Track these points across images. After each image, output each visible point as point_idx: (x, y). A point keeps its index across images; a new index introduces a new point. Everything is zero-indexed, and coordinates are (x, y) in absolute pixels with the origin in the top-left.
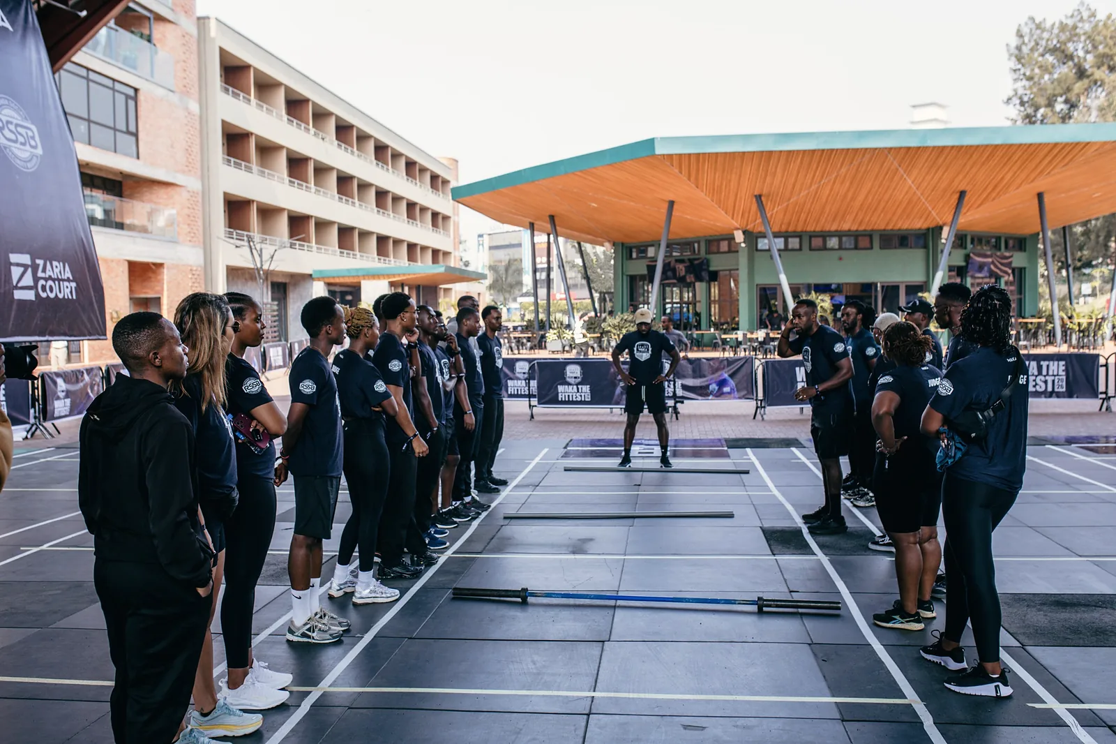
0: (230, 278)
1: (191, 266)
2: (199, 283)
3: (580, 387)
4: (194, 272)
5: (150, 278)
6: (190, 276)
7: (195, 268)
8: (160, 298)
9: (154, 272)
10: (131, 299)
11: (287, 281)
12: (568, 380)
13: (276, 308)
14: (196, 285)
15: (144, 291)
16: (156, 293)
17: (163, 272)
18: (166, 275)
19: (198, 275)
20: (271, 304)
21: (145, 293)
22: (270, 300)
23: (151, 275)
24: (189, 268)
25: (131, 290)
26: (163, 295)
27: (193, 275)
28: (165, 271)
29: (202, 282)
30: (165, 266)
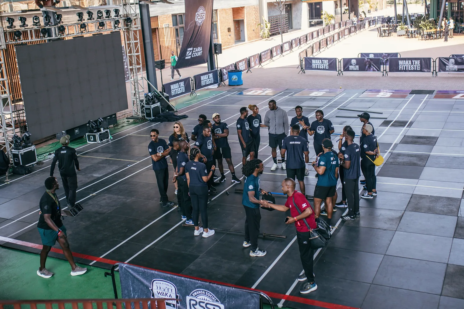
0: (269, 6)
1: (254, 6)
2: (257, 12)
3: (356, 66)
4: (255, 8)
5: (240, 12)
6: (254, 10)
7: (256, 6)
8: (243, 20)
9: (241, 10)
10: (233, 20)
11: (292, 3)
12: (352, 64)
13: (287, 16)
14: (256, 13)
15: (238, 17)
16: (242, 18)
17: (244, 10)
18: (245, 11)
19: (257, 9)
20: (285, 15)
21: (238, 18)
22: (285, 13)
23: (240, 11)
24: (254, 7)
25: (234, 18)
26: (244, 18)
27: (255, 9)
28: (245, 9)
29: (259, 11)
30: (245, 7)
